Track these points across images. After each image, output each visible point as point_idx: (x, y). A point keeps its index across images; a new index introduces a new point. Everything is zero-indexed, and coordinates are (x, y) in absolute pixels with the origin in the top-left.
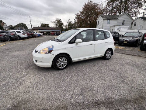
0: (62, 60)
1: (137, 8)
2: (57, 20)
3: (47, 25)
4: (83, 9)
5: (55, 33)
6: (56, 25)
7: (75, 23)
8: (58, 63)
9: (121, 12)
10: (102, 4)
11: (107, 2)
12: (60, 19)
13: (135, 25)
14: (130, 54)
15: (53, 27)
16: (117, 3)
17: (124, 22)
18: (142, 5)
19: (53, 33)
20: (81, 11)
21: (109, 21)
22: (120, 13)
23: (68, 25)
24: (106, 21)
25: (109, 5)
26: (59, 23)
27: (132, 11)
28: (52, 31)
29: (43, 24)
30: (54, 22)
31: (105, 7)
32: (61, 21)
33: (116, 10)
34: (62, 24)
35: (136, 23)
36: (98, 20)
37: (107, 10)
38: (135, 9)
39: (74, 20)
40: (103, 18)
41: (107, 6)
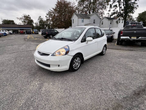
0: (77, 61)
1: (102, 9)
2: (25, 17)
3: (12, 22)
4: (56, 6)
5: (25, 31)
6: (24, 22)
7: (47, 20)
8: (74, 64)
9: (91, 11)
10: (74, 3)
11: (78, 1)
12: (29, 16)
13: (102, 24)
14: (113, 48)
15: (19, 24)
16: (86, 3)
17: (94, 20)
18: (105, 7)
19: (23, 32)
20: (54, 8)
21: (82, 19)
22: (90, 13)
23: (40, 23)
24: (81, 20)
25: (80, 4)
26: (28, 20)
27: (99, 11)
28: (21, 29)
29: (6, 20)
30: (21, 19)
31: (77, 6)
32: (30, 18)
33: (86, 9)
34: (32, 21)
35: (103, 22)
36: (73, 18)
37: (78, 9)
38: (100, 10)
39: (46, 17)
40: (78, 16)
41: (78, 5)
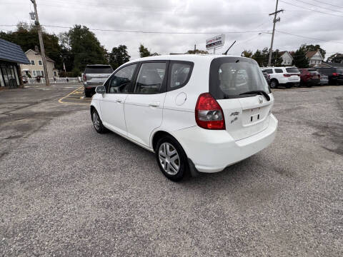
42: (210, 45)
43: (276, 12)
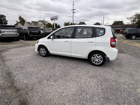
42: (53, 19)
43: (73, 10)
